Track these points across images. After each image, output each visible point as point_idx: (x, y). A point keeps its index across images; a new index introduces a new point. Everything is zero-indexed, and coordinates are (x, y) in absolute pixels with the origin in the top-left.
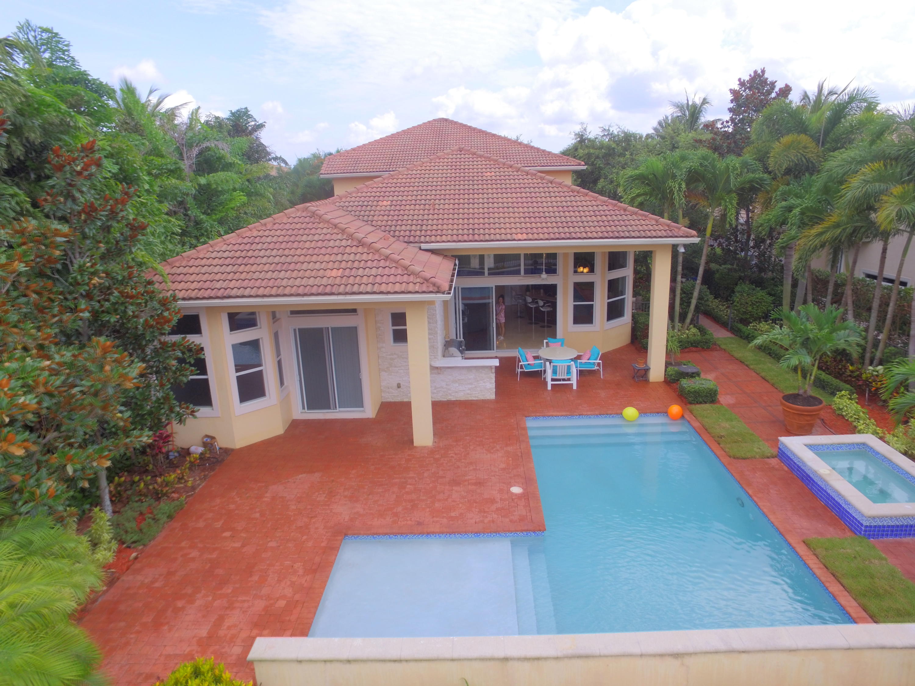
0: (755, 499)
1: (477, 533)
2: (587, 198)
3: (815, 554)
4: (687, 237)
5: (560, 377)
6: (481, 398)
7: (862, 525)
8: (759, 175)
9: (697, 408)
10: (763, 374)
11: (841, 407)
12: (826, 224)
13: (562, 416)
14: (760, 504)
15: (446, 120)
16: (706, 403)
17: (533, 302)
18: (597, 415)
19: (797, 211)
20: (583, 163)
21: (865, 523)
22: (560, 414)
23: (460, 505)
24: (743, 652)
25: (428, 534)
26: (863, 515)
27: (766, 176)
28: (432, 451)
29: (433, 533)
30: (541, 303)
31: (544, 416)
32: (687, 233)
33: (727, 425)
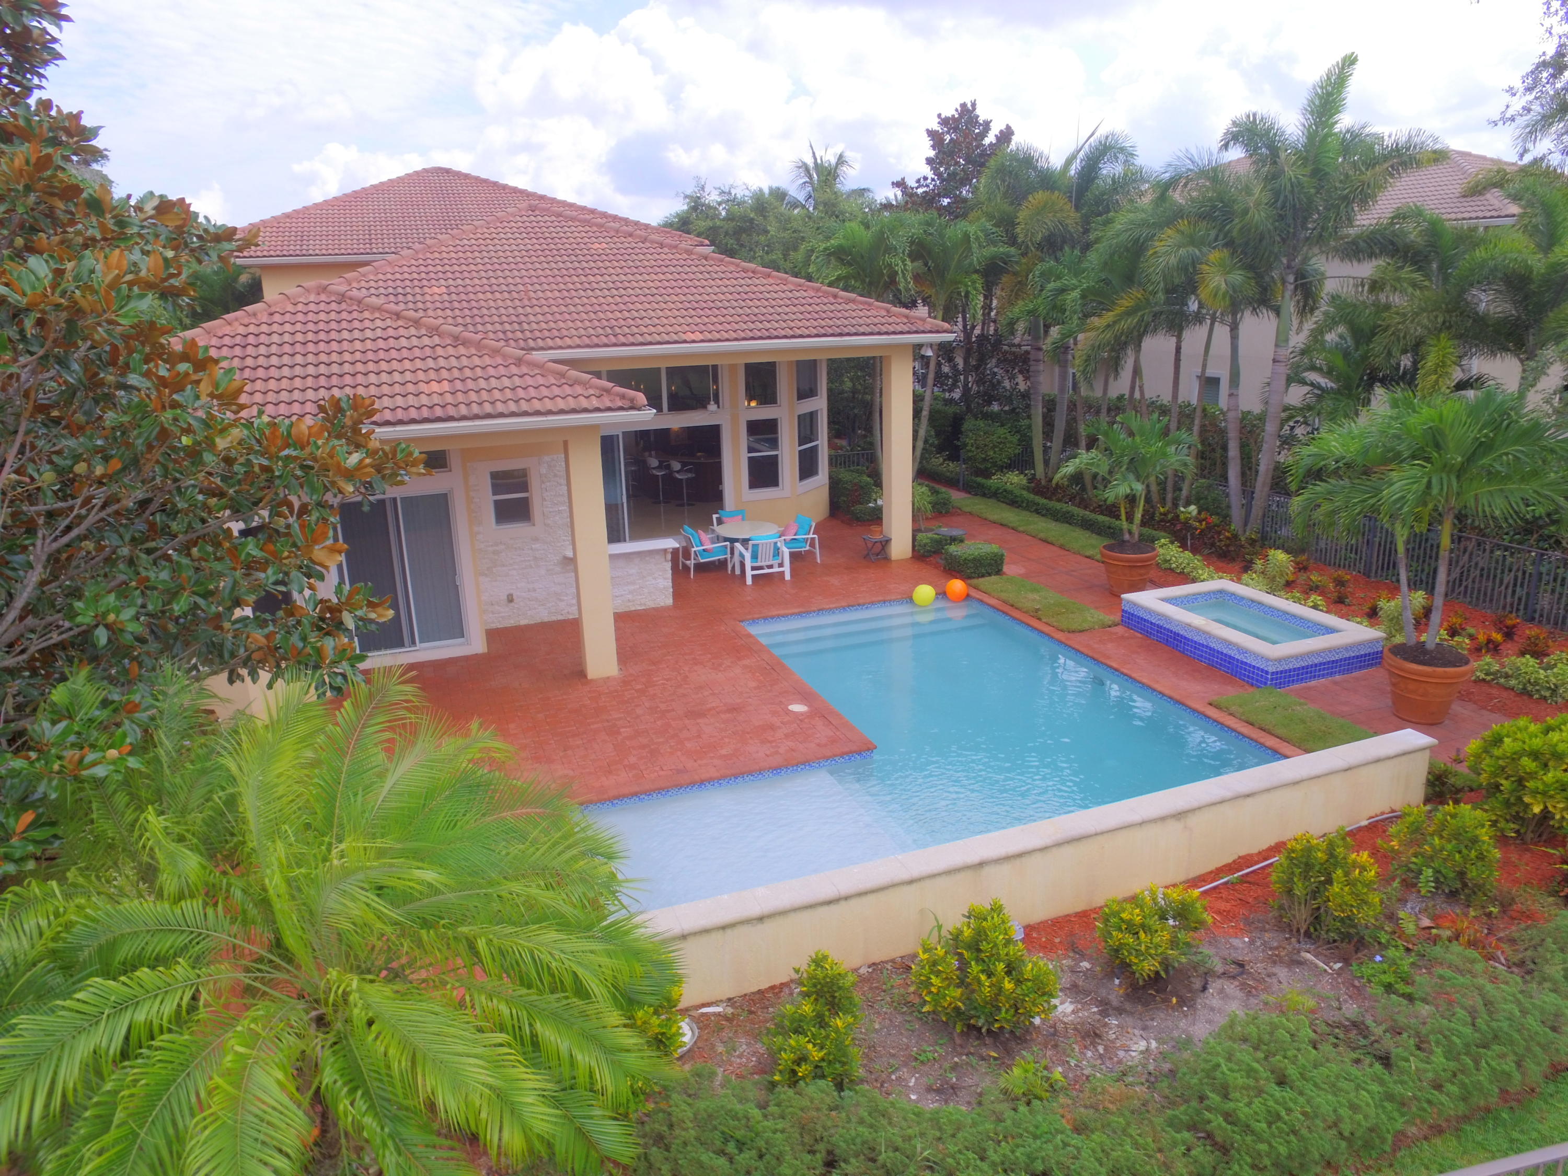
0: (1125, 671)
1: (776, 769)
2: (771, 281)
3: (1231, 714)
4: (938, 332)
5: (763, 564)
6: (651, 604)
7: (1267, 673)
8: (1003, 249)
9: (984, 582)
10: (1042, 535)
11: (1168, 558)
12: (1119, 310)
13: (792, 614)
14: (1134, 675)
15: (448, 171)
16: (990, 575)
17: (659, 467)
18: (844, 608)
19: (1075, 294)
20: (707, 242)
21: (1271, 669)
22: (790, 611)
23: (727, 740)
24: (1248, 796)
25: (702, 783)
26: (1268, 660)
27: (1012, 250)
28: (625, 682)
29: (710, 780)
30: (676, 466)
31: (765, 618)
32: (937, 326)
33: (1036, 596)
